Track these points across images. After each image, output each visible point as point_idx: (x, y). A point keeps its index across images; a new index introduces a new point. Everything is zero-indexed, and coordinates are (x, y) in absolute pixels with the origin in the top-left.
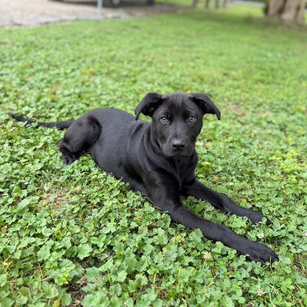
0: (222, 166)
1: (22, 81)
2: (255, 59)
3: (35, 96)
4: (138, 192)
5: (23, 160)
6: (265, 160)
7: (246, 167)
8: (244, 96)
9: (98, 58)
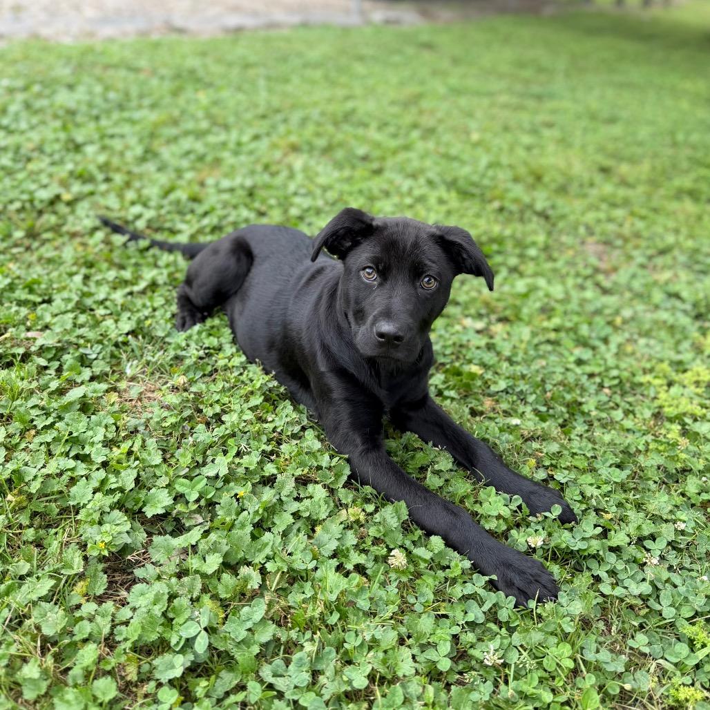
0: (507, 381)
1: (147, 151)
2: (695, 137)
3: (162, 187)
4: (301, 407)
5: (100, 312)
6: (624, 381)
7: (564, 390)
8: (633, 225)
9: (315, 113)
